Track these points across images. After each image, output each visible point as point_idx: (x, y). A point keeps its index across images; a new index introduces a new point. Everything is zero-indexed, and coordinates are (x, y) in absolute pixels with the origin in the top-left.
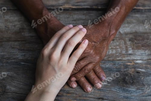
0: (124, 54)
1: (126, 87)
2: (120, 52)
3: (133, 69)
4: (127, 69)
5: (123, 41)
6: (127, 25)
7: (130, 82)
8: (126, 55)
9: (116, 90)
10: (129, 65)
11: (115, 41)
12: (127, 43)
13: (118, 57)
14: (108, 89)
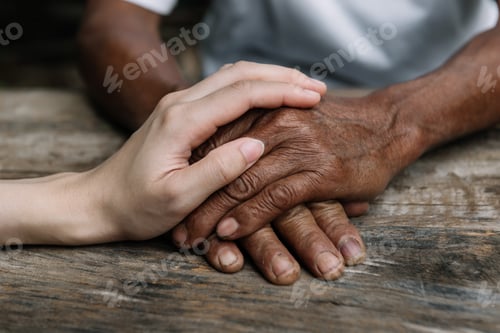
0: (459, 218)
1: (450, 283)
2: (441, 212)
3: (489, 247)
4: (463, 245)
5: (460, 191)
6: (485, 163)
7: (467, 274)
8: (467, 221)
9: (403, 286)
10: (475, 237)
11: (428, 190)
12: (478, 195)
13: (434, 223)
14: (368, 284)
